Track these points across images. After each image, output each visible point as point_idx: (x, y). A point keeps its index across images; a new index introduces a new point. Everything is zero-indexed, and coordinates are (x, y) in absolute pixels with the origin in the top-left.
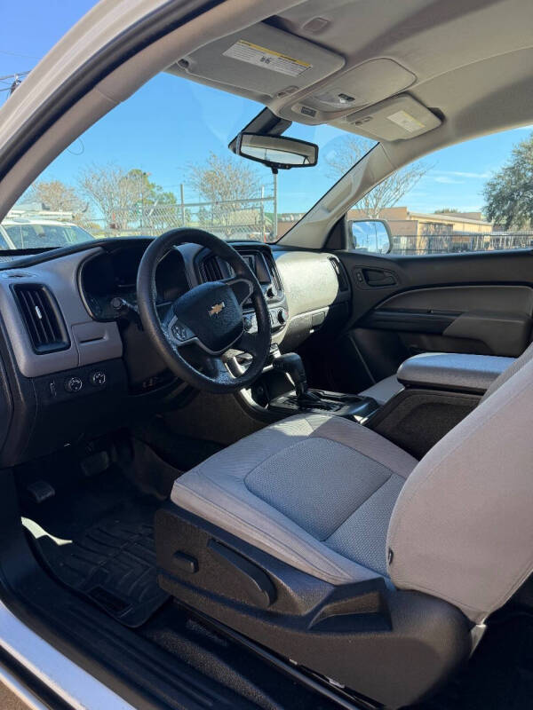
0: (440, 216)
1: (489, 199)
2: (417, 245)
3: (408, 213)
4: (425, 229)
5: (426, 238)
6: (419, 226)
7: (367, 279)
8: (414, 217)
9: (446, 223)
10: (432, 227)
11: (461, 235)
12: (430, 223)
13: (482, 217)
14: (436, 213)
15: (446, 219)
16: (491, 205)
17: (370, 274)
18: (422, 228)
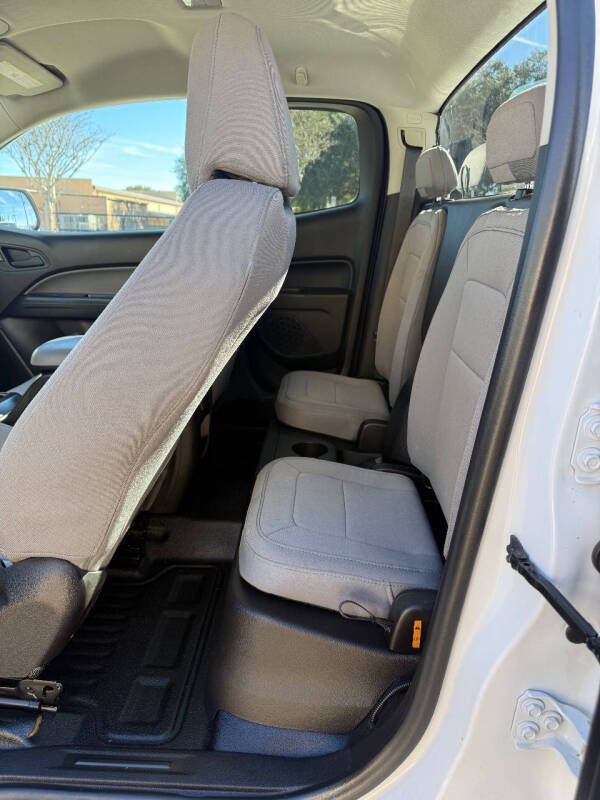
0: (133, 194)
1: (182, 178)
2: (109, 225)
3: (94, 187)
4: (116, 207)
5: (119, 218)
6: (109, 203)
7: (10, 259)
8: (103, 192)
9: (140, 202)
10: (123, 206)
11: (158, 217)
12: (121, 201)
13: (178, 198)
14: (129, 189)
15: (139, 197)
16: (184, 185)
17: (13, 253)
18: (113, 206)
